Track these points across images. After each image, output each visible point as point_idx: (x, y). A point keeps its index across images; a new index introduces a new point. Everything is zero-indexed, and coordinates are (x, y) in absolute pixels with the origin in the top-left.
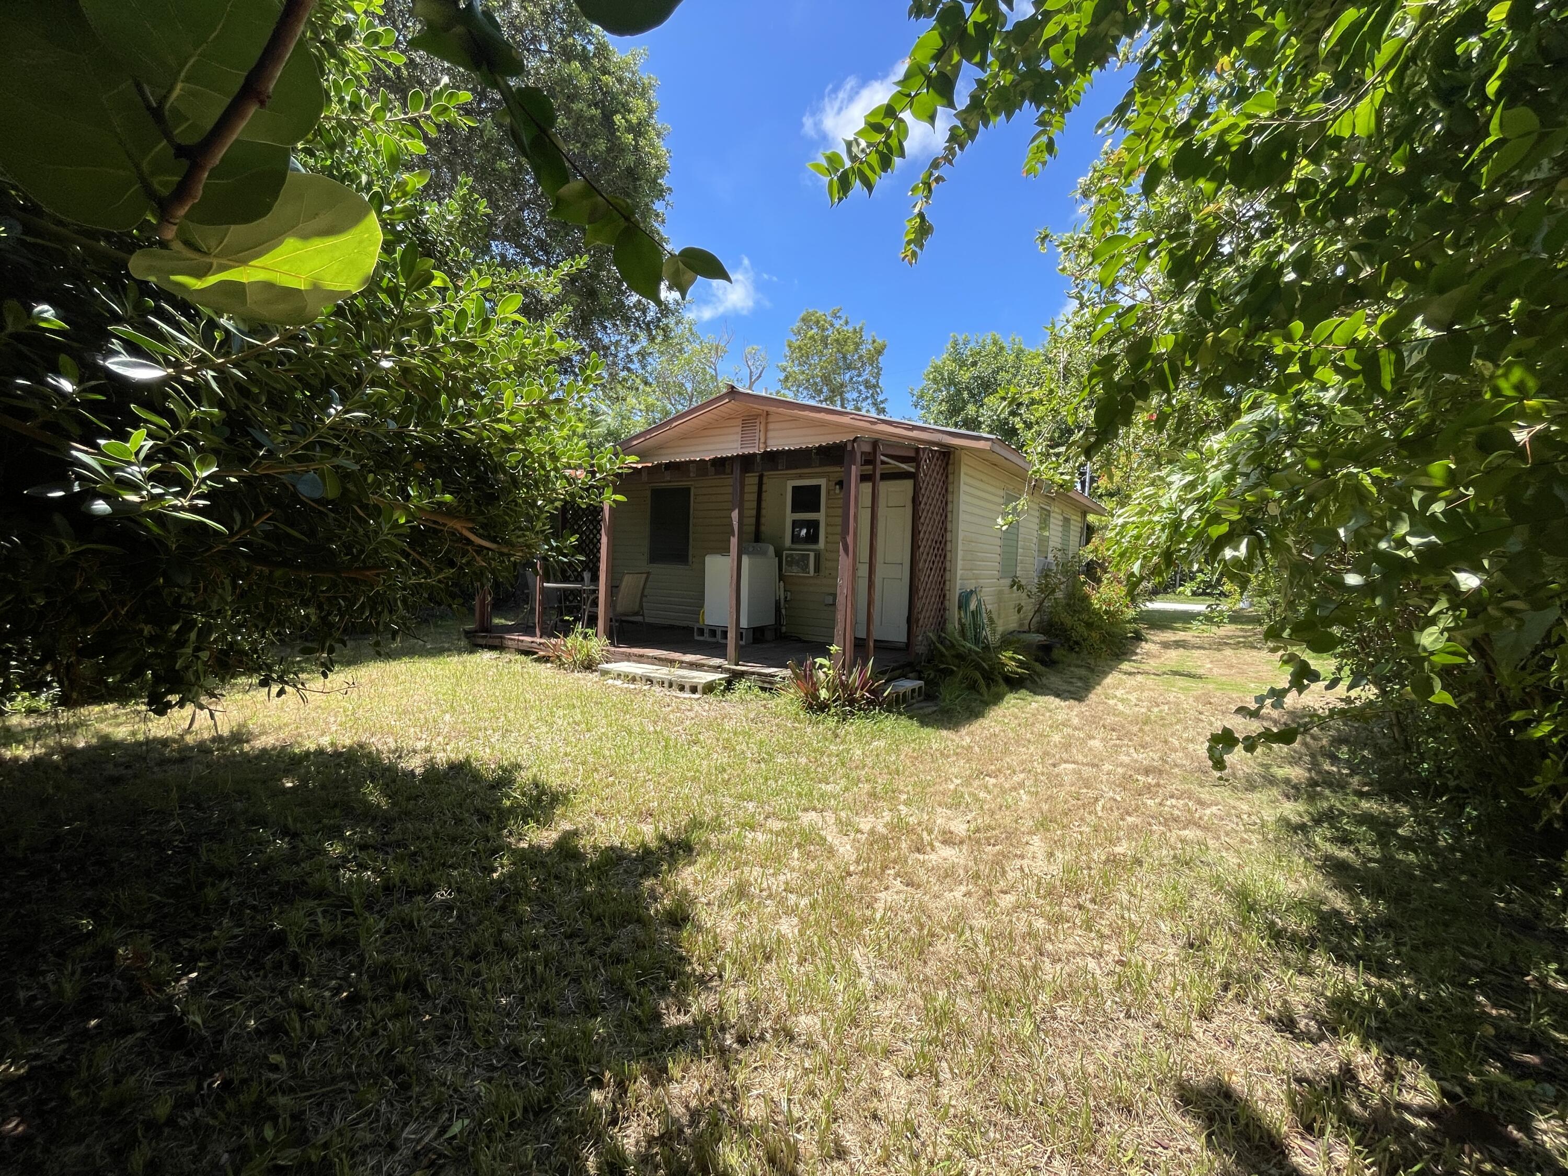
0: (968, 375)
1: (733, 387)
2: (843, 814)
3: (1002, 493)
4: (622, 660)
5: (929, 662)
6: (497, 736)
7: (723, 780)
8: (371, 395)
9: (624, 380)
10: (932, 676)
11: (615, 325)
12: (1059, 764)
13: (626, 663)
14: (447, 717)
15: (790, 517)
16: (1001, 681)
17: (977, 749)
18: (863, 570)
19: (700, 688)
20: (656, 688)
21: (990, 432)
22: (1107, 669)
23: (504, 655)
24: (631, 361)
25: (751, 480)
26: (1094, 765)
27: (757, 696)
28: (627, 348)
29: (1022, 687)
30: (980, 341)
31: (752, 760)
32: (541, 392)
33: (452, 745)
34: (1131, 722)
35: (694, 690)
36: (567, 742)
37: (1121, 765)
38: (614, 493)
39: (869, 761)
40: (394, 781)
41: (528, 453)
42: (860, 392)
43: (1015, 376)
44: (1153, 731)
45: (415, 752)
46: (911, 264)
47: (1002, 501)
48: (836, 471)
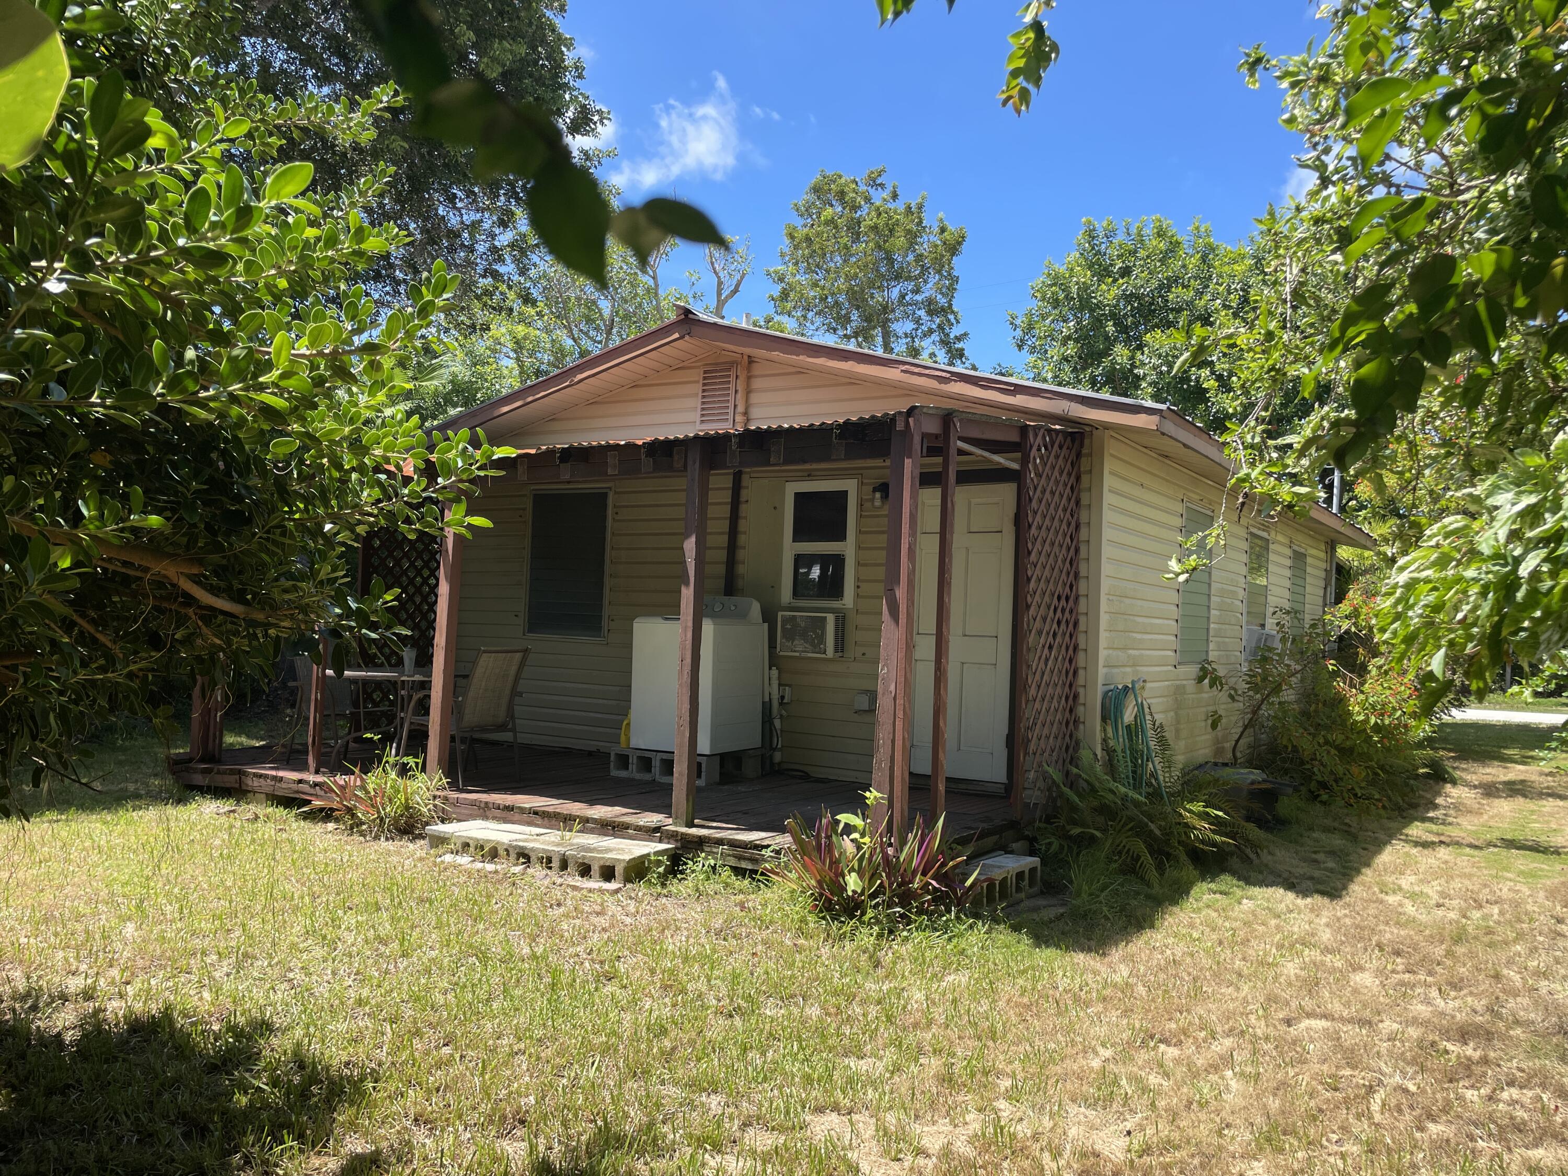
0: (1114, 291)
1: (687, 312)
2: (891, 1119)
3: (1179, 508)
4: (472, 817)
5: (1048, 820)
6: (226, 966)
7: (662, 1052)
8: (21, 341)
9: (488, 293)
10: (1055, 847)
11: (470, 193)
12: (1298, 1019)
13: (479, 823)
14: (130, 929)
15: (790, 549)
16: (1183, 857)
17: (1141, 990)
18: (926, 648)
19: (619, 870)
20: (537, 871)
21: (1157, 397)
22: (1381, 836)
23: (244, 806)
24: (501, 260)
25: (720, 481)
26: (1363, 1022)
27: (727, 885)
28: (493, 236)
29: (1224, 870)
30: (1134, 231)
31: (718, 1012)
32: (340, 330)
33: (137, 984)
34: (1431, 939)
35: (608, 873)
36: (361, 977)
37: (1415, 1021)
38: (469, 513)
39: (938, 1014)
40: (23, 1056)
41: (310, 440)
42: (918, 321)
43: (1199, 294)
44: (1472, 955)
45: (64, 998)
46: (1018, 112)
47: (1178, 522)
48: (877, 466)
